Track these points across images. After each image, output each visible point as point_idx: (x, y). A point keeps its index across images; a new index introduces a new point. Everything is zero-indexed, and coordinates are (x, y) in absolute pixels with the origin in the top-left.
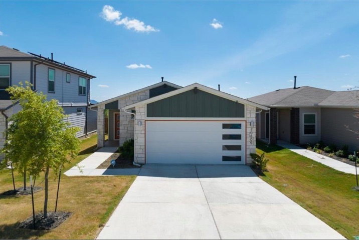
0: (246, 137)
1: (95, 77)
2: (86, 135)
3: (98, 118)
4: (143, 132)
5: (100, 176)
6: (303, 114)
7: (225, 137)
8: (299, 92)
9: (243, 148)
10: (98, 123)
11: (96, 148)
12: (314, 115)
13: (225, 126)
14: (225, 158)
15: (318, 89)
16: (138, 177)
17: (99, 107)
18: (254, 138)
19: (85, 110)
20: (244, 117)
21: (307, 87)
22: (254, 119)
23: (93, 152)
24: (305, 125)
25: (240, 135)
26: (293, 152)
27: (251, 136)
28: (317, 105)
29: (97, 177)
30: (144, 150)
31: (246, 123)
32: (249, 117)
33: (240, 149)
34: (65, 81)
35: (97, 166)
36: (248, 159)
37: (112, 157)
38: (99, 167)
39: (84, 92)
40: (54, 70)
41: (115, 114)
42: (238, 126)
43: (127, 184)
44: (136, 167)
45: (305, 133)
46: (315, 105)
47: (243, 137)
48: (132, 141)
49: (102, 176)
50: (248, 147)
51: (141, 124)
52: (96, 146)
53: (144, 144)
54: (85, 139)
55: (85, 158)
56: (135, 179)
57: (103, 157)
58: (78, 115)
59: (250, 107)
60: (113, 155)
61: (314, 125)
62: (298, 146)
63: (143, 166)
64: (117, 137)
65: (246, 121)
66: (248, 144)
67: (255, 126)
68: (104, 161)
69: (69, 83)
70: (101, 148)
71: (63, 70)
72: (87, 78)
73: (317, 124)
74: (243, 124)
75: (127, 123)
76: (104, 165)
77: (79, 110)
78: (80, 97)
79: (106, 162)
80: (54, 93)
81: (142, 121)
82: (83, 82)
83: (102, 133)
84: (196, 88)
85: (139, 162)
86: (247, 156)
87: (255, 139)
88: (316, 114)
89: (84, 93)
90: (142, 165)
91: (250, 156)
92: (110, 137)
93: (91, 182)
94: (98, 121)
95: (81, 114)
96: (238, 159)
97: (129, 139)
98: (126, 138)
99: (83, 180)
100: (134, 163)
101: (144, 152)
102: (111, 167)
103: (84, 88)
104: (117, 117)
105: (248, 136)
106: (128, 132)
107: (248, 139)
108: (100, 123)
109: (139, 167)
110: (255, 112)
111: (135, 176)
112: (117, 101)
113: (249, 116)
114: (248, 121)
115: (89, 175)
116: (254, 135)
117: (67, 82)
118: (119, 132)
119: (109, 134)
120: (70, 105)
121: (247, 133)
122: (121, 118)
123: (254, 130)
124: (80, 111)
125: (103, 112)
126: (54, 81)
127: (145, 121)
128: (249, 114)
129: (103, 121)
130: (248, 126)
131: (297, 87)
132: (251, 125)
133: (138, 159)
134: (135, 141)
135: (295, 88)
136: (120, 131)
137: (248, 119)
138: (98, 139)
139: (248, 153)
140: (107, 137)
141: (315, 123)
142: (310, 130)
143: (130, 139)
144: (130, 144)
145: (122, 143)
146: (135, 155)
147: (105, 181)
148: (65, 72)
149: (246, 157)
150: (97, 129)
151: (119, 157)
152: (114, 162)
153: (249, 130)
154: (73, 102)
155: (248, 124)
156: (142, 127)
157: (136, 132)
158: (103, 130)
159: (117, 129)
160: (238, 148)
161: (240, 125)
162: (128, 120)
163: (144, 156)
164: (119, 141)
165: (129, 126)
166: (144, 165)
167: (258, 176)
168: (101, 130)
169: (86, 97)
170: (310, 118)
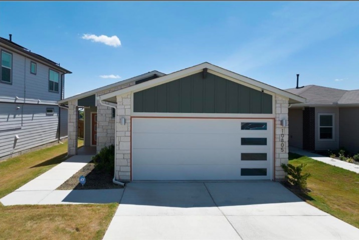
0: (275, 142)
1: (70, 73)
2: (59, 139)
3: (69, 118)
4: (128, 134)
5: (57, 206)
6: (319, 115)
7: (245, 141)
8: (307, 90)
9: (270, 157)
10: (69, 124)
11: (66, 157)
12: (331, 117)
13: (245, 126)
14: (245, 172)
15: (325, 87)
16: (121, 205)
17: (69, 103)
18: (285, 142)
19: (58, 110)
20: (271, 112)
21: (314, 86)
22: (287, 116)
23: (59, 162)
24: (321, 128)
25: (265, 139)
26: (316, 161)
27: (282, 140)
28: (337, 103)
29: (53, 206)
30: (129, 161)
31: (275, 121)
32: (280, 112)
33: (265, 159)
34: (28, 72)
35: (59, 185)
36: (277, 173)
37: (84, 169)
38: (61, 188)
39: (56, 88)
40: (12, 54)
41: (93, 114)
42: (261, 126)
43: (100, 224)
44: (117, 186)
45: (321, 138)
46: (334, 103)
47: (270, 142)
48: (113, 147)
49: (62, 205)
50: (277, 156)
51: (125, 122)
52: (66, 154)
53: (129, 152)
54: (57, 144)
55: (45, 171)
56: (115, 212)
57: (72, 169)
58: (47, 115)
59: (280, 98)
60: (86, 166)
61: (331, 129)
62: (314, 153)
63: (128, 185)
64: (94, 142)
65: (274, 119)
66: (278, 151)
67: (288, 126)
68: (71, 175)
69: (35, 74)
70: (72, 156)
71: (25, 56)
72: (61, 73)
73: (335, 126)
74: (270, 124)
75: (106, 123)
76: (70, 183)
77: (49, 110)
78: (50, 93)
79: (74, 177)
80: (11, 84)
81: (126, 117)
82: (55, 77)
83: (74, 137)
84: (205, 70)
85: (122, 178)
86: (277, 169)
87: (287, 144)
88: (334, 115)
89: (57, 90)
90: (126, 182)
91: (281, 168)
92: (86, 143)
93: (40, 217)
94: (69, 121)
95: (52, 115)
96: (263, 172)
97: (108, 145)
98: (106, 143)
99: (26, 213)
100: (114, 180)
101: (129, 164)
102: (79, 187)
103: (57, 84)
104: (94, 117)
105: (277, 140)
106: (108, 135)
107: (278, 145)
108: (72, 124)
109: (122, 187)
110: (287, 105)
111: (116, 204)
112: (94, 96)
113: (278, 111)
114: (277, 119)
115: (41, 203)
116: (286, 138)
117: (31, 73)
118: (96, 135)
119: (84, 139)
120: (37, 103)
121: (277, 136)
122: (99, 118)
123: (286, 131)
124: (51, 111)
125: (75, 110)
126: (11, 68)
127: (131, 117)
128: (280, 108)
129: (75, 121)
130: (278, 126)
131: (299, 86)
132: (282, 124)
133: (120, 173)
134: (116, 148)
135: (297, 88)
136: (98, 135)
137: (277, 116)
138: (69, 145)
139: (278, 164)
140: (81, 143)
141: (332, 126)
142: (326, 134)
143: (110, 144)
144: (110, 152)
145: (99, 149)
146: (117, 168)
147: (63, 216)
148: (29, 61)
149: (274, 170)
150: (67, 135)
151: (93, 170)
152: (83, 180)
153: (278, 132)
154: (40, 99)
155: (278, 123)
156: (126, 127)
157: (117, 134)
158: (75, 133)
159: (94, 133)
160: (263, 157)
161: (265, 124)
162: (108, 119)
163: (128, 169)
164: (96, 147)
165: (110, 127)
166: (129, 182)
167: (305, 201)
168: (72, 133)
169: (59, 95)
170: (326, 120)
